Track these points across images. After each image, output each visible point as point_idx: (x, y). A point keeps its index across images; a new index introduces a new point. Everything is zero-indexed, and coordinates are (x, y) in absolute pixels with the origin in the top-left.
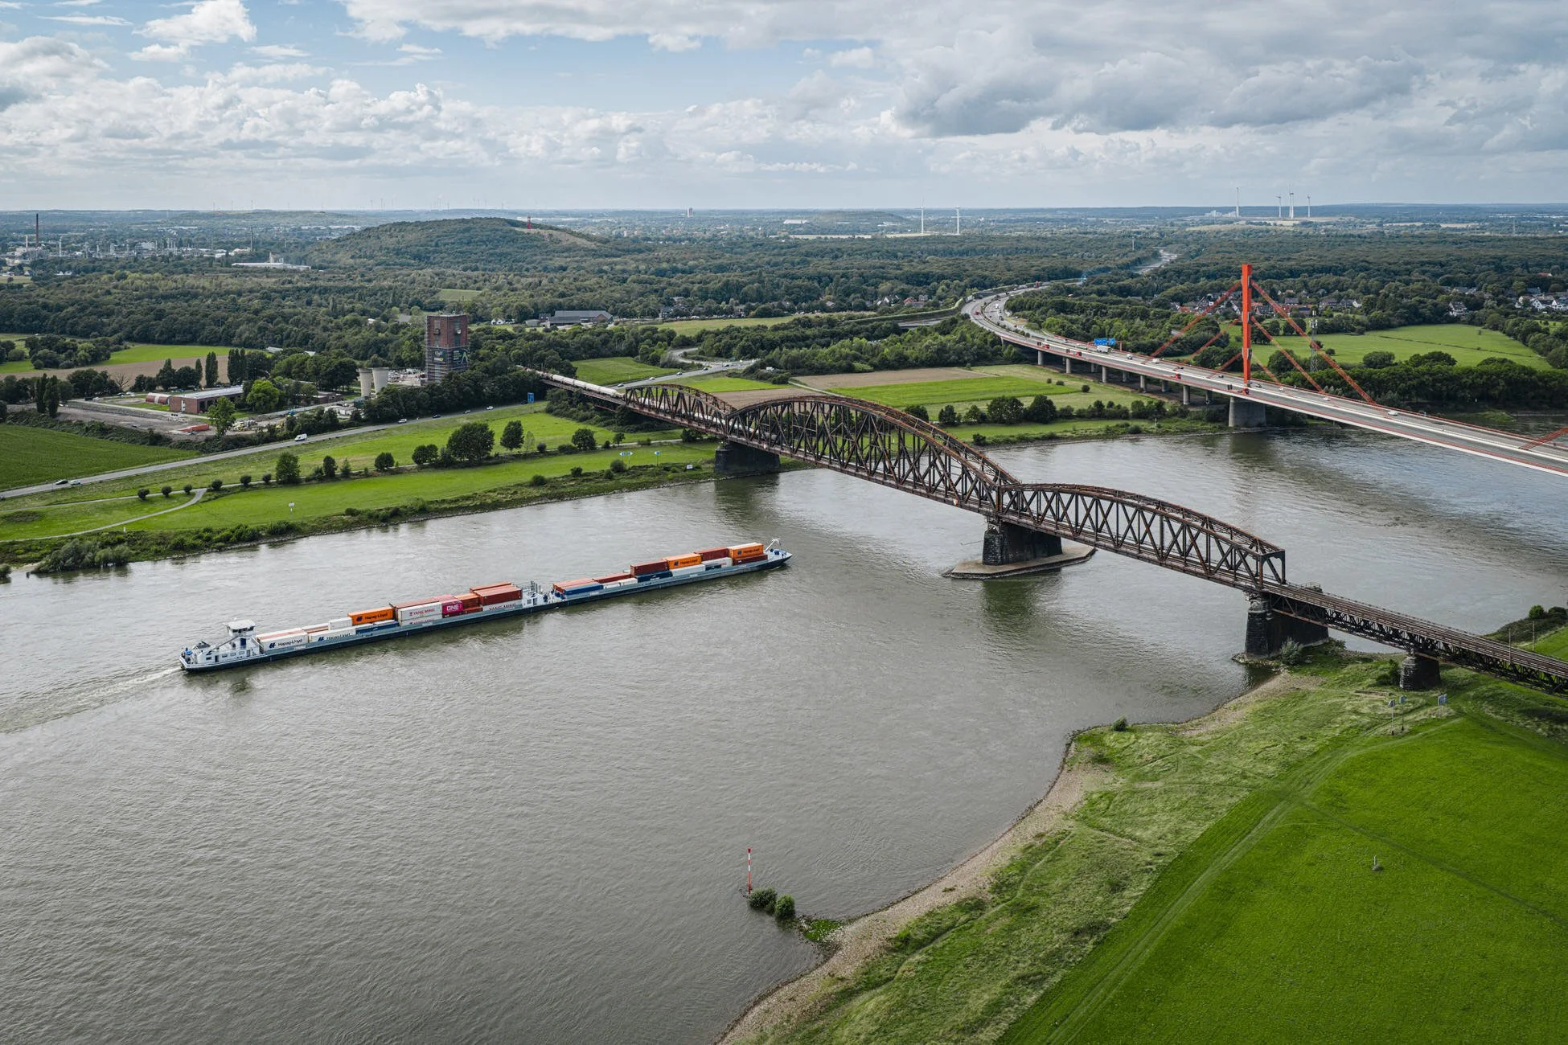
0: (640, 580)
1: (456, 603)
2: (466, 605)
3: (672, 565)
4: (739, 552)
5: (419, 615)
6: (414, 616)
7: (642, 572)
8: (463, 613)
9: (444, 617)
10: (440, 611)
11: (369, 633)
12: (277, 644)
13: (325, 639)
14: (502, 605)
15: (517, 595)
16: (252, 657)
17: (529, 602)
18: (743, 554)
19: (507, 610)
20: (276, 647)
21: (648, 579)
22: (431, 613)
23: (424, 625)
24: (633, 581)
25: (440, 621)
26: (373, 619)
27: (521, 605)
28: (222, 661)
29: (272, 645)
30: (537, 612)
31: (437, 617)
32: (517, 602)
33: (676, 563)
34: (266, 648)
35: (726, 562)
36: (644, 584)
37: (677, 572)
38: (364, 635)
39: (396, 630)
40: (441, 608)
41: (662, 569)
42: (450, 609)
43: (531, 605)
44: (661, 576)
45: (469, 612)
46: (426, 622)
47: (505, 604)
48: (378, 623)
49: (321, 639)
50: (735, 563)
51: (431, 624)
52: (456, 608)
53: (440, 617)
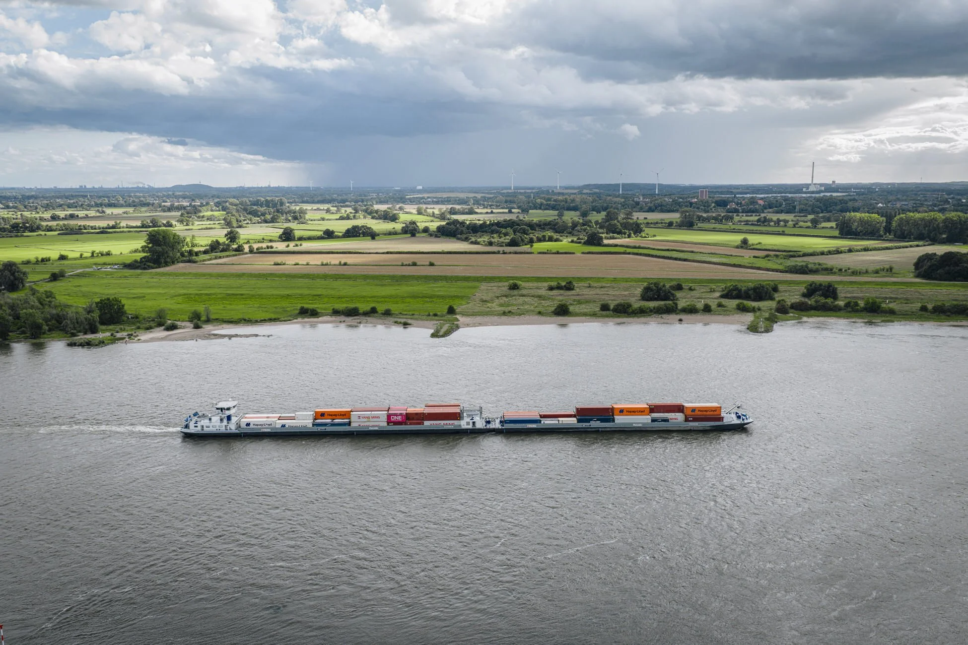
0: (579, 421)
1: (401, 414)
2: (409, 418)
3: (616, 412)
4: (693, 410)
5: (366, 420)
6: (362, 420)
7: (583, 414)
8: (406, 424)
9: (388, 425)
10: (385, 418)
11: (323, 428)
12: (251, 424)
13: (287, 426)
14: (442, 422)
15: (457, 416)
16: (229, 431)
17: (468, 423)
18: (697, 412)
19: (446, 427)
20: (251, 426)
21: (588, 421)
22: (375, 420)
23: (371, 429)
24: (573, 420)
25: (383, 427)
26: (334, 417)
27: (460, 425)
28: (207, 430)
29: (248, 425)
30: (474, 433)
31: (381, 423)
32: (456, 422)
33: (621, 411)
34: (243, 425)
35: (680, 417)
36: (584, 425)
37: (620, 420)
38: (319, 429)
39: (346, 428)
40: (386, 417)
41: (606, 414)
42: (394, 418)
43: (470, 427)
44: (602, 421)
45: (411, 424)
46: (372, 426)
47: (445, 422)
48: (337, 421)
49: (283, 426)
50: (686, 420)
51: (376, 428)
52: (399, 418)
53: (385, 424)
